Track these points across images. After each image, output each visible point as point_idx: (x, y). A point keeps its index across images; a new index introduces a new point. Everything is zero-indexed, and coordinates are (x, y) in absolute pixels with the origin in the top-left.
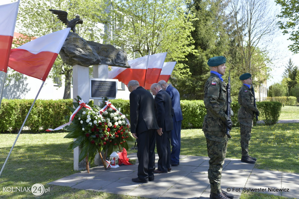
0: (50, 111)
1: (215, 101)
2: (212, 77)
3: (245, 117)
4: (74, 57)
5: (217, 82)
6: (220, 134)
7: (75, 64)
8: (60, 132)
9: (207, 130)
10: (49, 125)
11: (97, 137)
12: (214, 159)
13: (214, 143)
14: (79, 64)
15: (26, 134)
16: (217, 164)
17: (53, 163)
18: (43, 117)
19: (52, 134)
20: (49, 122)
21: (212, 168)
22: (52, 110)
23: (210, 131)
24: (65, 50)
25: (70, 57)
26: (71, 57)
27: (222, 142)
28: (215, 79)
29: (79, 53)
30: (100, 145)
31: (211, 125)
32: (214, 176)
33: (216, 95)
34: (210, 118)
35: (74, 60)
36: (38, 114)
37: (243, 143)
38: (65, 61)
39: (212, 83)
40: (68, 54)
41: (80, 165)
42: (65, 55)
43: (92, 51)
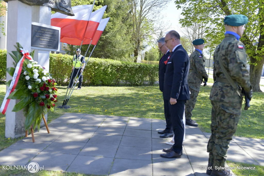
1: (245, 68)
3: (196, 82)
9: (223, 100)
12: (227, 133)
31: (229, 95)
33: (246, 61)
39: (239, 46)
41: (16, 131)
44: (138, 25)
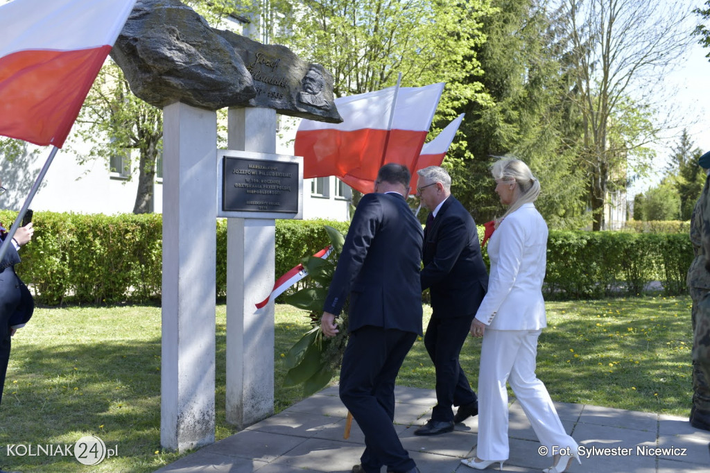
0: (95, 247)
4: (169, 73)
7: (172, 99)
8: (122, 305)
10: (92, 284)
14: (185, 101)
18: (76, 262)
19: (99, 310)
22: (100, 244)
24: (138, 48)
25: (155, 72)
26: (161, 75)
29: (188, 60)
35: (167, 84)
36: (63, 254)
38: (140, 89)
40: (150, 63)
41: (181, 431)
42: (139, 68)
43: (230, 57)
44: (598, 123)
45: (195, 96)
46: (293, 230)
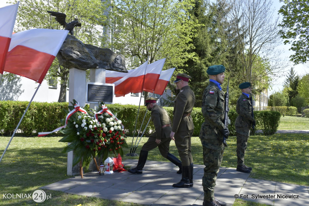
0: (44, 114)
1: (212, 110)
2: (210, 85)
3: (242, 126)
4: (71, 60)
5: (215, 91)
6: (217, 142)
7: (72, 67)
8: (54, 136)
9: (204, 138)
10: (43, 129)
11: (92, 142)
12: (209, 167)
13: (210, 150)
14: (76, 68)
15: (19, 137)
16: (211, 172)
17: (46, 167)
18: (37, 120)
20: (43, 125)
21: (206, 176)
22: (46, 113)
23: (207, 139)
24: (62, 53)
25: (67, 60)
26: (69, 60)
27: (218, 151)
28: (213, 88)
29: (77, 56)
30: (94, 150)
31: (208, 133)
32: (208, 184)
33: (214, 104)
34: (207, 125)
35: (70, 63)
36: (32, 117)
37: (239, 152)
38: (62, 64)
39: (210, 92)
40: (66, 57)
41: (74, 170)
42: (62, 58)
43: (90, 55)
44: (248, 66)
45: (79, 66)
46: (118, 109)
